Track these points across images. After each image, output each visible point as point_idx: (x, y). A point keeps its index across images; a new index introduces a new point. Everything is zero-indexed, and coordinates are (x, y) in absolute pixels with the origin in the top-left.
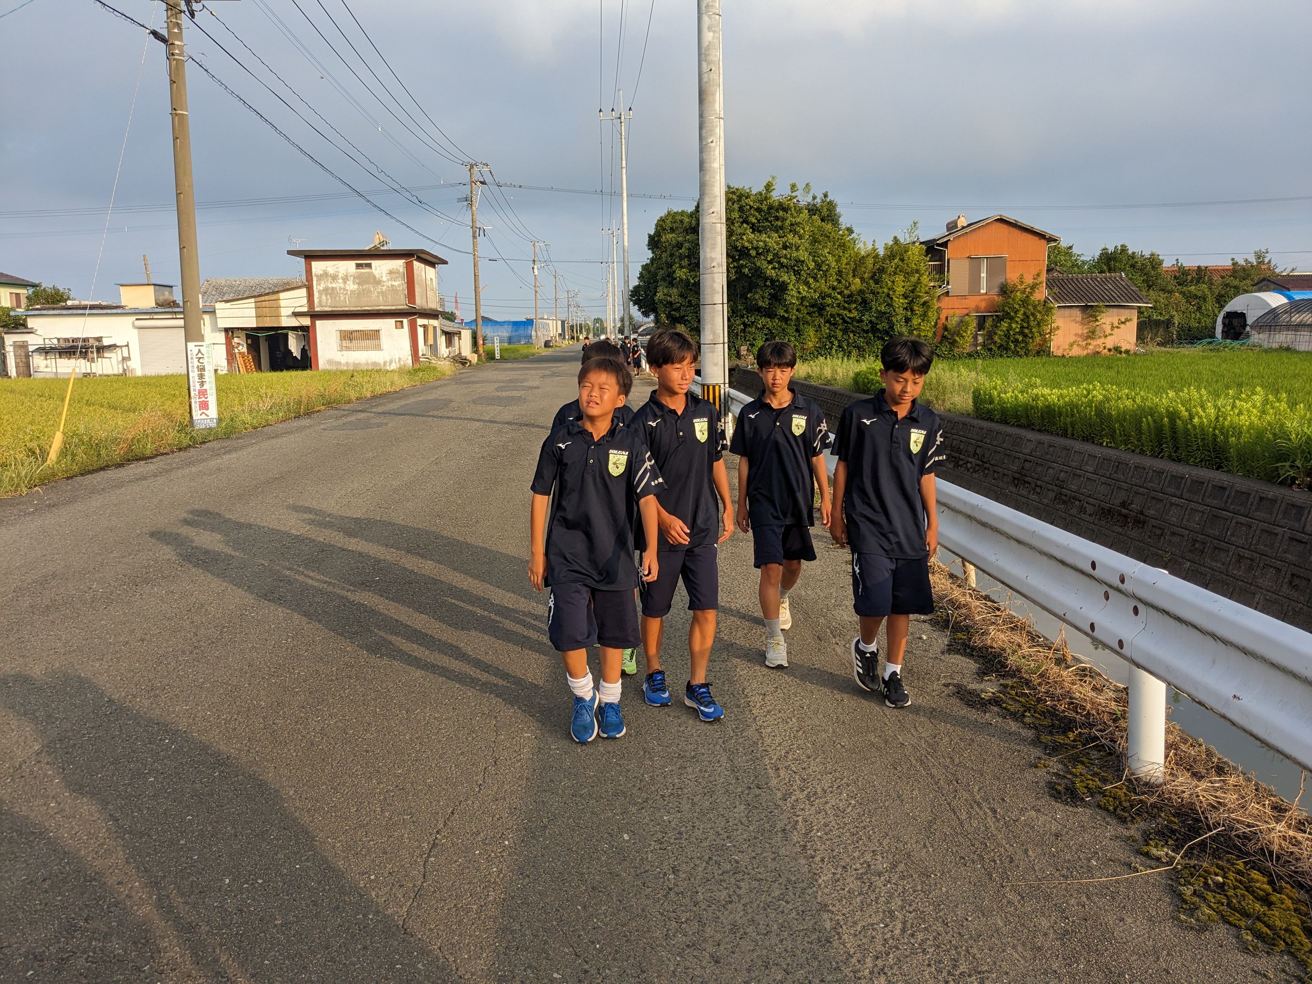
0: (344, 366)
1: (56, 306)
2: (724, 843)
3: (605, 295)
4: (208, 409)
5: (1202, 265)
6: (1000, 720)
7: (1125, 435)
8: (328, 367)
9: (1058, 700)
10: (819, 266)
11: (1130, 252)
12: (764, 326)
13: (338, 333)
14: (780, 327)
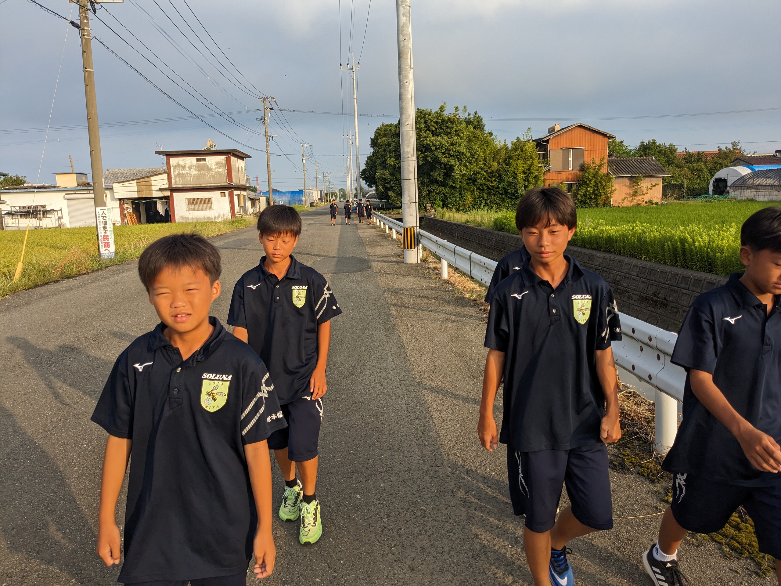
0: (191, 220)
1: (17, 187)
2: (416, 499)
3: (346, 175)
4: (109, 247)
5: (700, 151)
7: (655, 253)
8: (181, 221)
10: (472, 156)
11: (658, 144)
12: (440, 192)
13: (187, 200)
14: (450, 192)
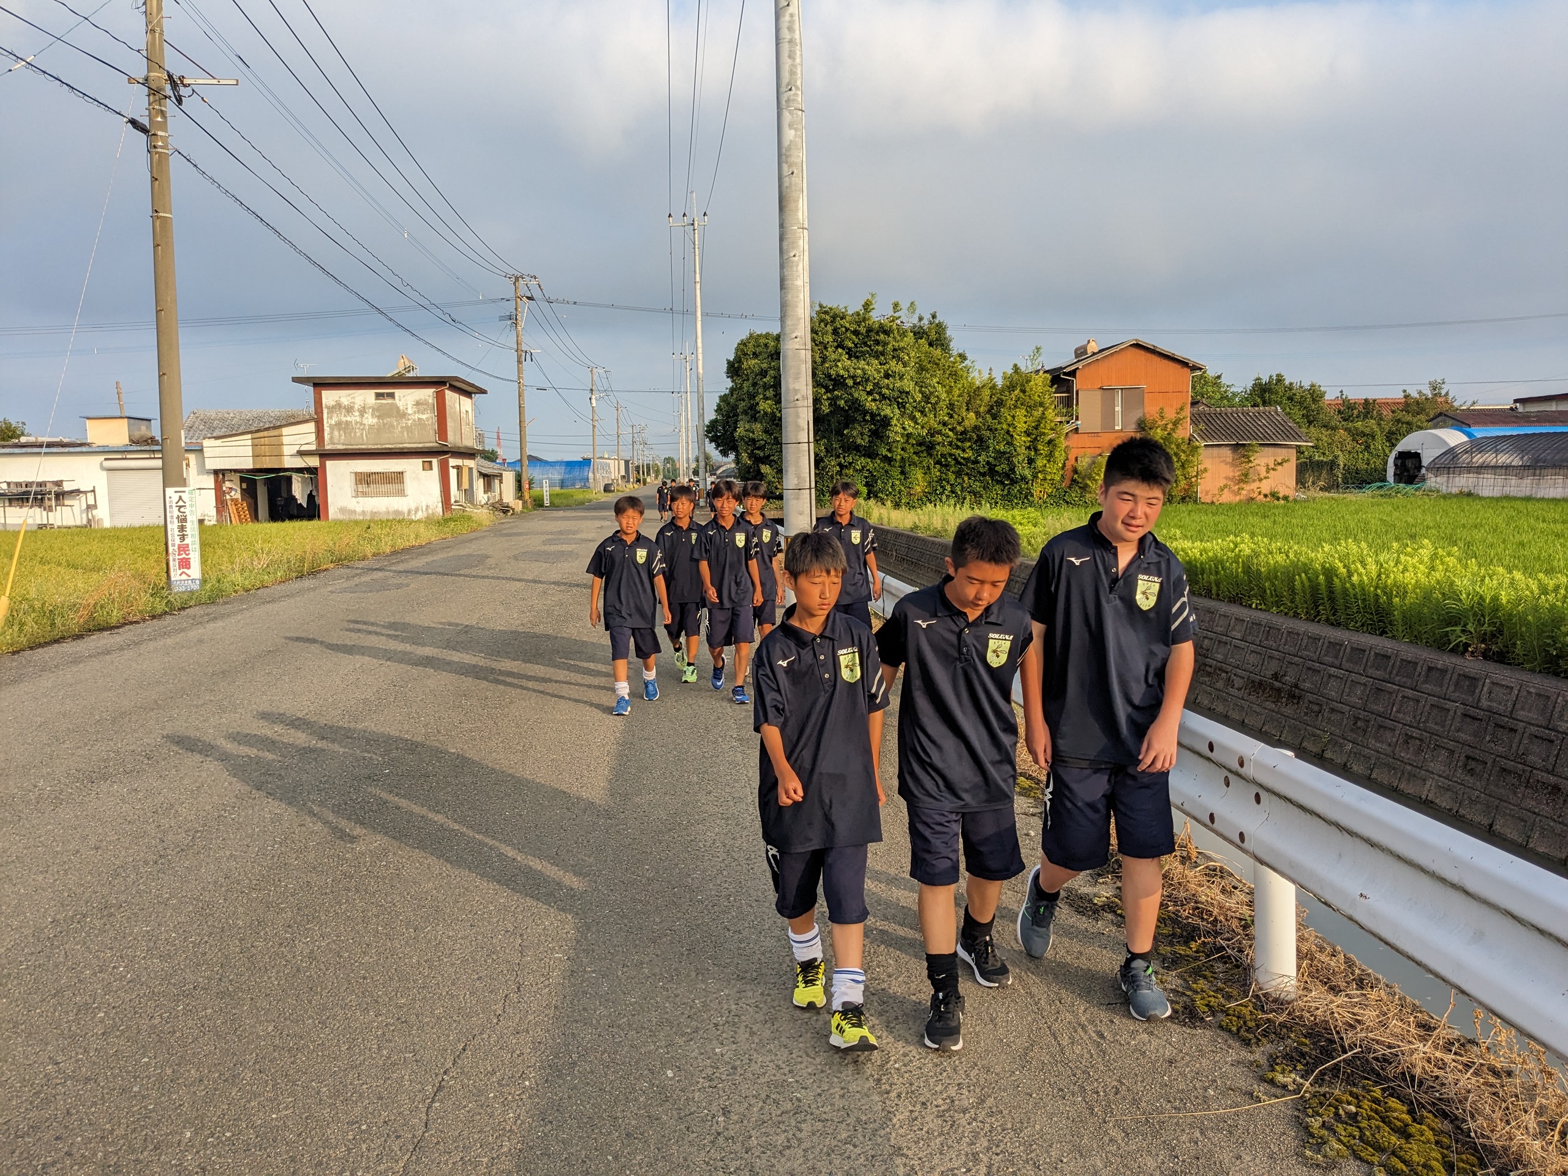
0: (360, 515)
1: (6, 443)
2: (785, 1078)
3: (677, 430)
4: (189, 568)
5: (1369, 397)
6: (1114, 929)
7: (1277, 596)
8: (340, 517)
9: (1182, 905)
10: (926, 398)
11: (1287, 383)
12: (863, 467)
13: (353, 476)
14: (883, 469)
